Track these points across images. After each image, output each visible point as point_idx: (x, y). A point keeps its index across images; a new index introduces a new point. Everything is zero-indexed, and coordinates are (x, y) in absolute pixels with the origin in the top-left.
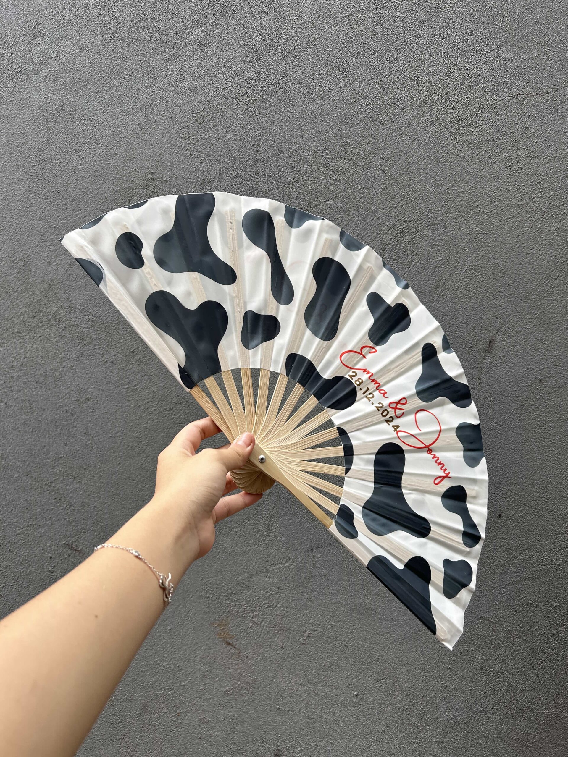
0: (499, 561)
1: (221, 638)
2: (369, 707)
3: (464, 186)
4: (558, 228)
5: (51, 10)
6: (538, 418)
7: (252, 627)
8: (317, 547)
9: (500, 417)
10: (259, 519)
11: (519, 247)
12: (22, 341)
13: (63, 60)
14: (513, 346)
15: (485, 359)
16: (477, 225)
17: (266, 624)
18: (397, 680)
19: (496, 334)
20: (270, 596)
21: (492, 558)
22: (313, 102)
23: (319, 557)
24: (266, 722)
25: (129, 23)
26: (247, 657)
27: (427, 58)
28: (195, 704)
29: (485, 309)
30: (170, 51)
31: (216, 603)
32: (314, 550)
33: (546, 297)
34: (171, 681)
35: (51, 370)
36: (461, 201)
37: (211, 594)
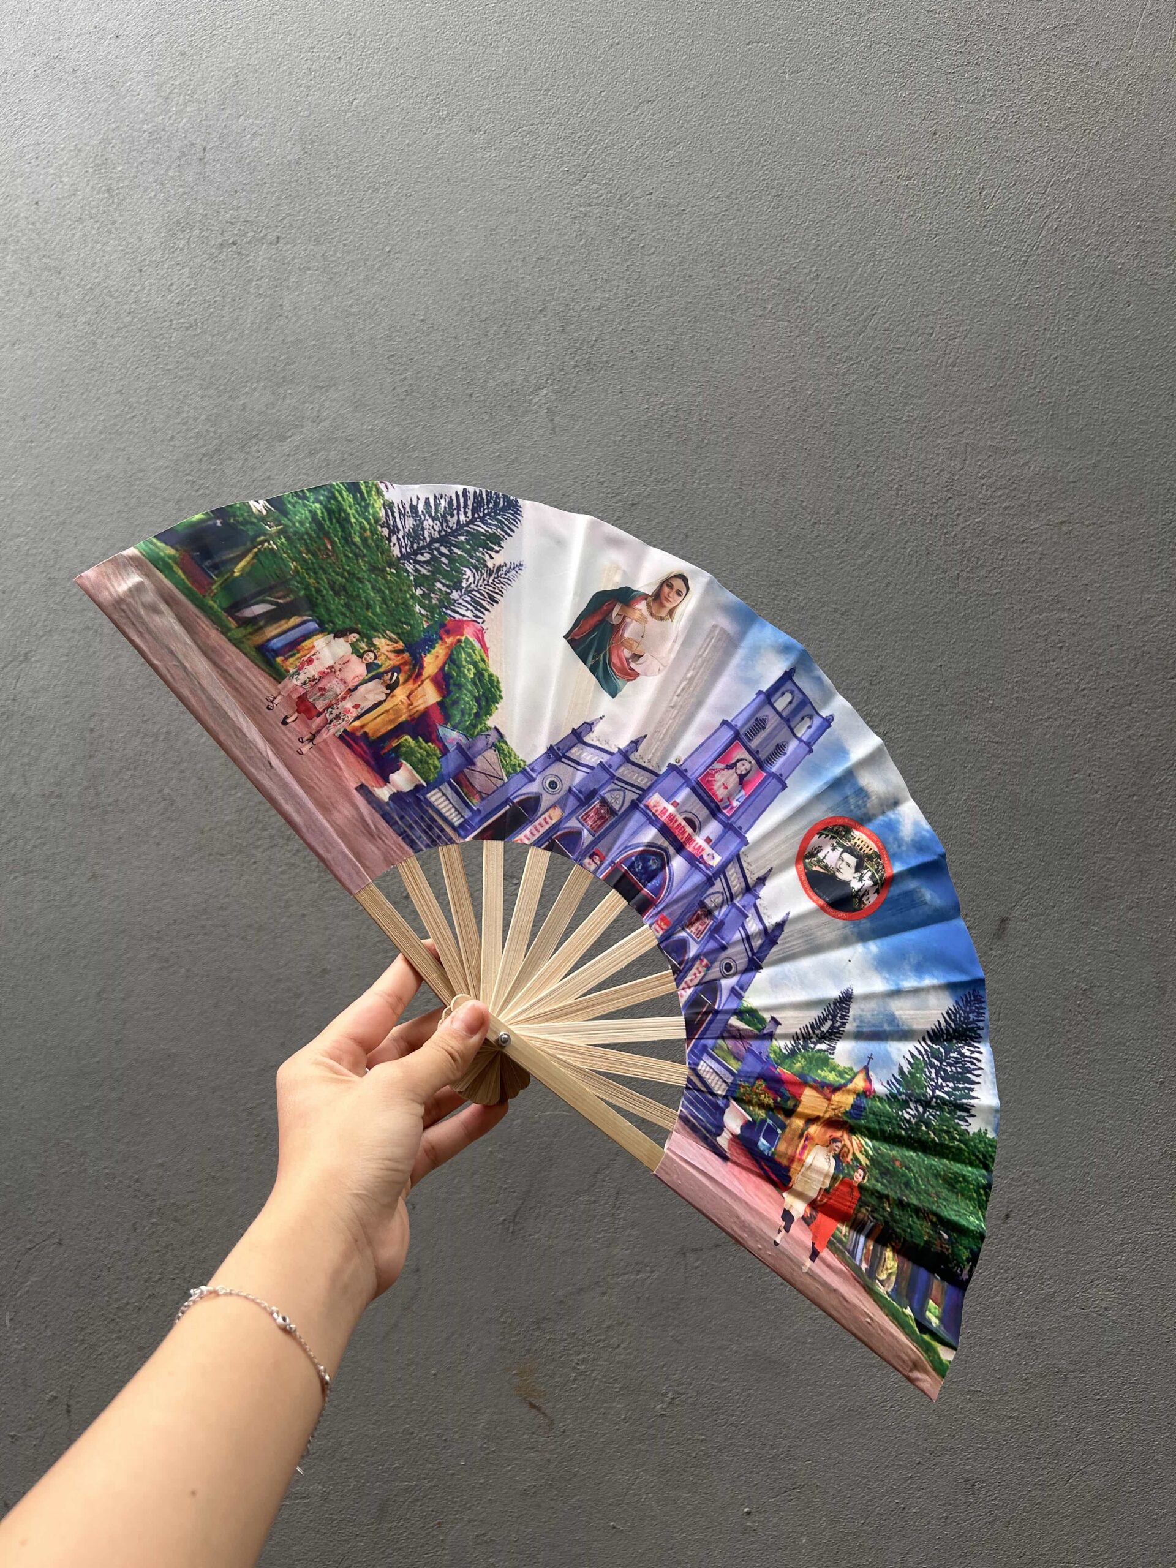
0: (1003, 1295)
1: (521, 1395)
2: (769, 1535)
3: (968, 663)
4: (1122, 741)
5: (314, 342)
6: (1078, 1053)
7: (575, 1380)
8: (694, 1250)
9: (1014, 1047)
10: (598, 1194)
11: (1055, 768)
12: (224, 868)
13: (326, 423)
14: (1039, 930)
15: (991, 949)
16: (987, 728)
17: (599, 1377)
18: (819, 1492)
19: (1012, 908)
20: (609, 1327)
21: (991, 1289)
22: (727, 512)
23: (698, 1267)
24: (590, 1549)
25: (436, 370)
26: (564, 1432)
27: (916, 455)
28: (469, 1508)
29: (995, 866)
30: (500, 420)
31: (518, 1334)
32: (688, 1255)
33: (1098, 853)
34: (430, 1466)
35: (269, 919)
36: (962, 686)
37: (509, 1317)
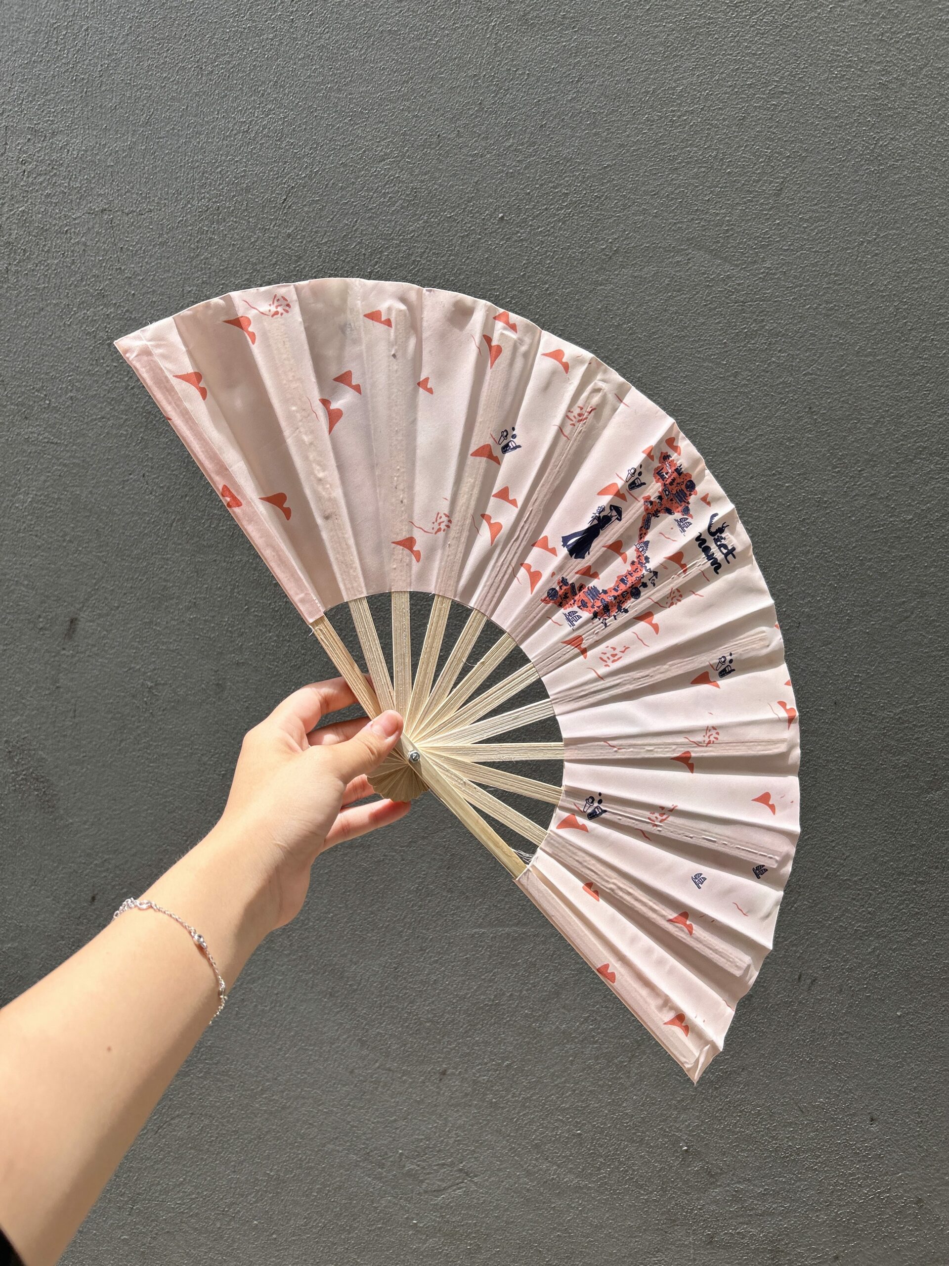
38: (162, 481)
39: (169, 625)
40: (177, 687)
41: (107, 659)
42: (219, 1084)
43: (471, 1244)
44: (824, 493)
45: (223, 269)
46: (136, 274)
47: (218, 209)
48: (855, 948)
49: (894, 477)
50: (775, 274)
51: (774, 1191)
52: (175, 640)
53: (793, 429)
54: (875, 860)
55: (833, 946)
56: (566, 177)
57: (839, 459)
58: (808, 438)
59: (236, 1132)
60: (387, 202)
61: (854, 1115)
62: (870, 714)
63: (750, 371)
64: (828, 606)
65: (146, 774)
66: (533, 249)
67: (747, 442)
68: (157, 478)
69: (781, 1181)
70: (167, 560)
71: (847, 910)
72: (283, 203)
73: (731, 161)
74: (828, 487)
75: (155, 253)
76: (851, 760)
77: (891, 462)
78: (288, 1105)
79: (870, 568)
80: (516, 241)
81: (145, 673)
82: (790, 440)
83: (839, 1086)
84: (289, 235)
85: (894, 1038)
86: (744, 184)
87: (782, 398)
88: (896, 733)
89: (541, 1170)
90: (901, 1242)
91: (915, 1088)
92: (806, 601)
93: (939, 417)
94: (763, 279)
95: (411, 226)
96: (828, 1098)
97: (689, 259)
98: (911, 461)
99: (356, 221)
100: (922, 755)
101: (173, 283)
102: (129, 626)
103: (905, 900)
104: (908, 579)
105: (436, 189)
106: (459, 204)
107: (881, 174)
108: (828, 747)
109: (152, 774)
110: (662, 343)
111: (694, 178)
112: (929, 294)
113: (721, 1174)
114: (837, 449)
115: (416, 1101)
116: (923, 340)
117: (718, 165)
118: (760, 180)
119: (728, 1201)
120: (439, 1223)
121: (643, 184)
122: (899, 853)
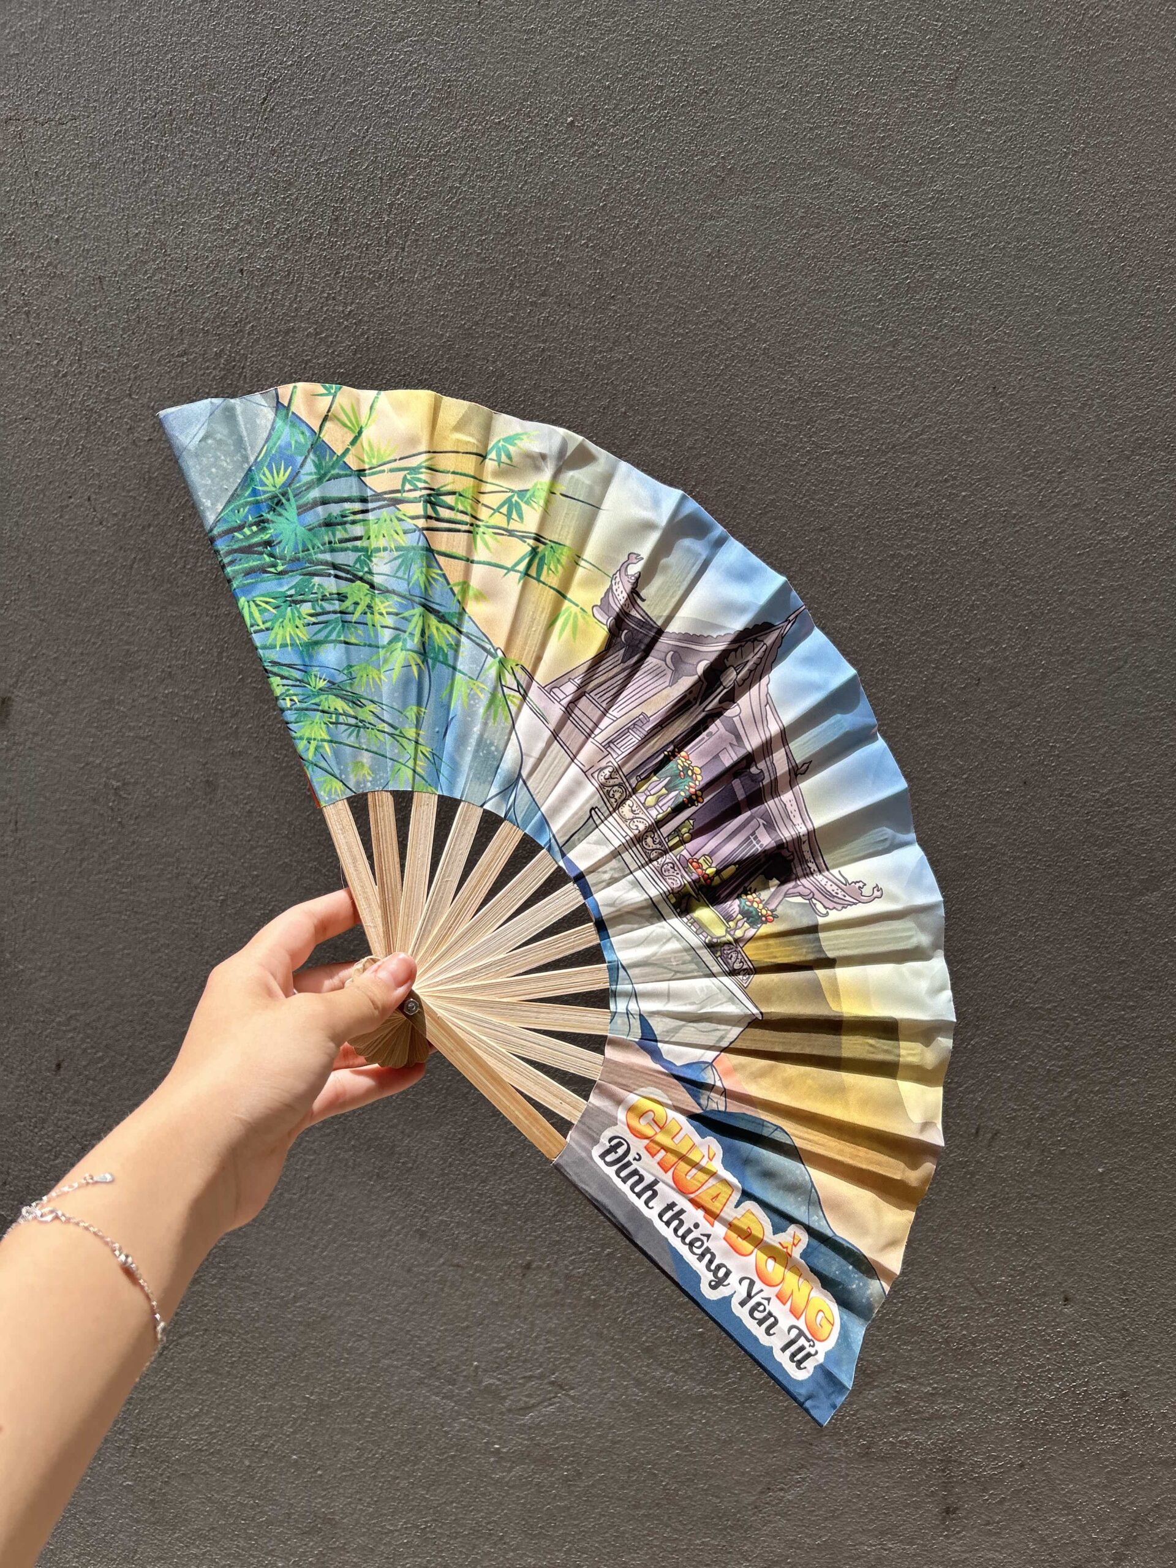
38: (115, 507)
39: (136, 703)
40: (154, 787)
41: (54, 751)
42: (239, 1292)
43: (568, 1470)
44: (1012, 504)
45: (183, 202)
46: (58, 211)
47: (170, 115)
48: (1047, 1093)
49: (1104, 480)
50: (948, 200)
51: (943, 1389)
52: (145, 724)
53: (972, 417)
54: (1073, 982)
55: (1020, 1091)
56: (659, 62)
57: (1034, 458)
58: (992, 429)
59: (264, 1349)
60: (412, 100)
61: (1044, 1294)
62: (1069, 795)
63: (915, 339)
64: (1017, 655)
65: (118, 903)
66: (615, 169)
67: (910, 437)
68: (109, 501)
69: (953, 1378)
70: (129, 614)
71: (1038, 1046)
72: (263, 103)
73: (887, 39)
74: (1018, 496)
75: (84, 179)
76: (1045, 856)
77: (1101, 461)
78: (329, 1314)
79: (1072, 604)
80: (592, 157)
81: (108, 769)
82: (968, 432)
83: (1025, 1261)
84: (273, 151)
85: (1094, 1201)
86: (905, 72)
87: (957, 375)
88: (1103, 820)
89: (654, 1377)
90: (1102, 1444)
91: (1120, 1260)
92: (988, 649)
93: (1166, 396)
94: (932, 209)
95: (445, 136)
96: (1011, 1276)
97: (830, 181)
98: (1128, 458)
99: (367, 130)
100: (1136, 846)
101: (113, 223)
102: (81, 706)
103: (1111, 1030)
104: (1121, 616)
105: (477, 82)
106: (511, 103)
107: (1091, 57)
108: (1015, 840)
109: (125, 904)
110: (795, 300)
111: (837, 63)
112: (1155, 227)
113: (879, 1372)
114: (1030, 444)
115: (493, 1303)
116: (1146, 291)
117: (869, 45)
118: (927, 65)
119: (889, 1404)
120: (528, 1447)
121: (768, 71)
122: (1105, 972)
